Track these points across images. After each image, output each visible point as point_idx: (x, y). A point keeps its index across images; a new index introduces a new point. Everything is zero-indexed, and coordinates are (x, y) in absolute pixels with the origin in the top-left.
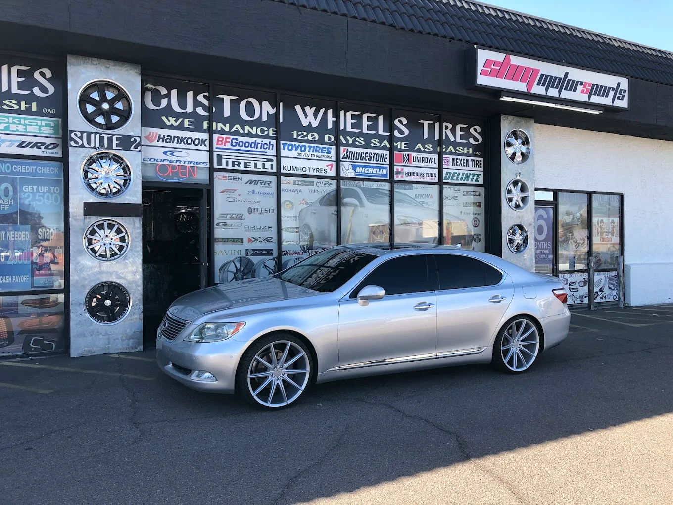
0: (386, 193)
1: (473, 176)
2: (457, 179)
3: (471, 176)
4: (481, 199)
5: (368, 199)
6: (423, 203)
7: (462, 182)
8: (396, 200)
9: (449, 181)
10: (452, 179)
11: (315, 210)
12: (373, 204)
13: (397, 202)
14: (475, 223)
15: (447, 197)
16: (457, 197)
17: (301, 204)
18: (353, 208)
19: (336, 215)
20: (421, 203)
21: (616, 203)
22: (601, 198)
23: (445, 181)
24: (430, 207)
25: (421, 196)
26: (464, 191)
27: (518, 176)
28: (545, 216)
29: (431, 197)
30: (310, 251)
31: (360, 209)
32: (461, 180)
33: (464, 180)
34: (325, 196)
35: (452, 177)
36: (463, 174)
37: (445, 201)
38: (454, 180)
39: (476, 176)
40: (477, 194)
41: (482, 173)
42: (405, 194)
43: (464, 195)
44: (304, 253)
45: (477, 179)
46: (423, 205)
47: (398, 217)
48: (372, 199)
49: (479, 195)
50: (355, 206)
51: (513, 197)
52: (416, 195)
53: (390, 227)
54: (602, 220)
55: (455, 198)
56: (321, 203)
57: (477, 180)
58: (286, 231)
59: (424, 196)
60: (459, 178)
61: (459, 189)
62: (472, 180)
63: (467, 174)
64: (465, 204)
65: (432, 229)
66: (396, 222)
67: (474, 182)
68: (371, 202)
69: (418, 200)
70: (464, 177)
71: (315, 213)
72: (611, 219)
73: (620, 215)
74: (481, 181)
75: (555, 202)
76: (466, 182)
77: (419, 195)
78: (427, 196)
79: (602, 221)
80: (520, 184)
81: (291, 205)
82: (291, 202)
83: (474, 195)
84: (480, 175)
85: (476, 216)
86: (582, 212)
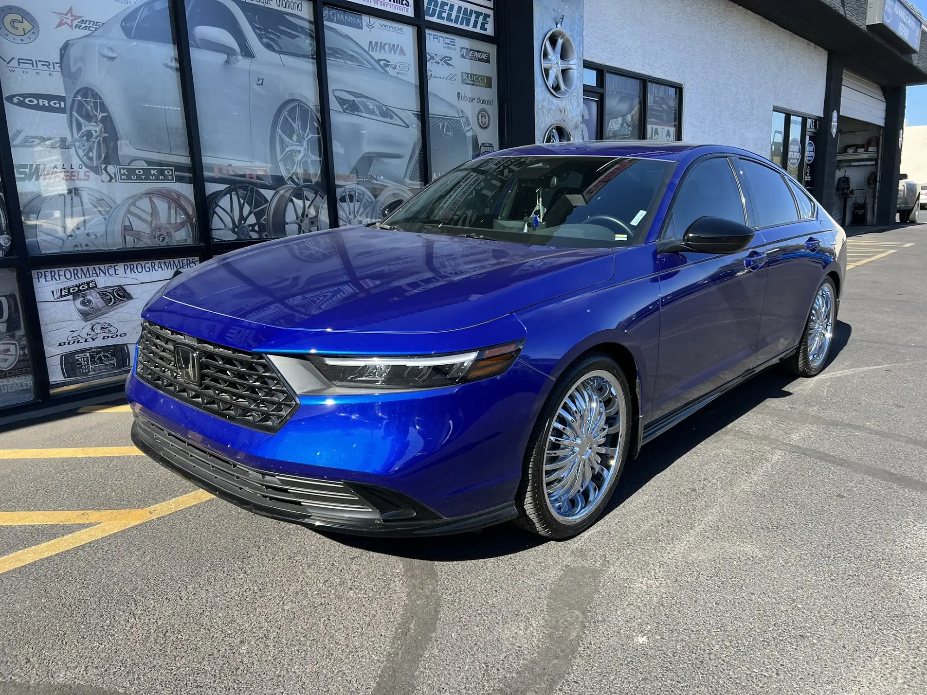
0: (302, 28)
1: (477, 17)
2: (449, 18)
3: (474, 15)
4: (490, 70)
5: (260, 38)
6: (387, 65)
7: (458, 26)
8: (329, 49)
9: (434, 19)
10: (440, 17)
11: (111, 49)
12: (274, 50)
13: (333, 56)
14: (484, 120)
15: (433, 58)
16: (451, 59)
17: (61, 24)
18: (225, 57)
19: (177, 69)
20: (382, 63)
21: (673, 103)
22: (656, 90)
23: (427, 18)
24: (399, 76)
25: (382, 46)
26: (462, 48)
27: (559, 26)
28: (587, 117)
29: (402, 52)
30: (111, 169)
31: (242, 63)
32: (456, 22)
33: (462, 24)
34: (137, 10)
35: (440, 13)
36: (460, 8)
37: (430, 65)
38: (443, 18)
39: (481, 17)
40: (484, 56)
41: (491, 13)
42: (347, 37)
43: (462, 56)
44: (92, 174)
45: (483, 24)
46: (387, 69)
47: (338, 94)
48: (271, 39)
49: (487, 61)
50: (229, 52)
51: (551, 68)
52: (371, 42)
53: (319, 115)
54: (656, 129)
55: (446, 60)
56: (127, 31)
57: (483, 28)
58: (21, 104)
59: (387, 47)
60: (453, 17)
61: (453, 41)
62: (475, 26)
63: (466, 9)
64: (465, 76)
65: (408, 127)
66: (334, 104)
67: (478, 30)
68: (268, 46)
69: (377, 55)
70: (461, 15)
71: (112, 59)
72: (666, 128)
73: (676, 123)
74: (490, 31)
75: (600, 90)
76: (464, 27)
77: (376, 43)
78: (394, 48)
79: (656, 132)
80: (560, 41)
81: (27, 25)
82: (26, 15)
83: (480, 60)
84: (489, 16)
85: (484, 106)
86: (633, 113)
